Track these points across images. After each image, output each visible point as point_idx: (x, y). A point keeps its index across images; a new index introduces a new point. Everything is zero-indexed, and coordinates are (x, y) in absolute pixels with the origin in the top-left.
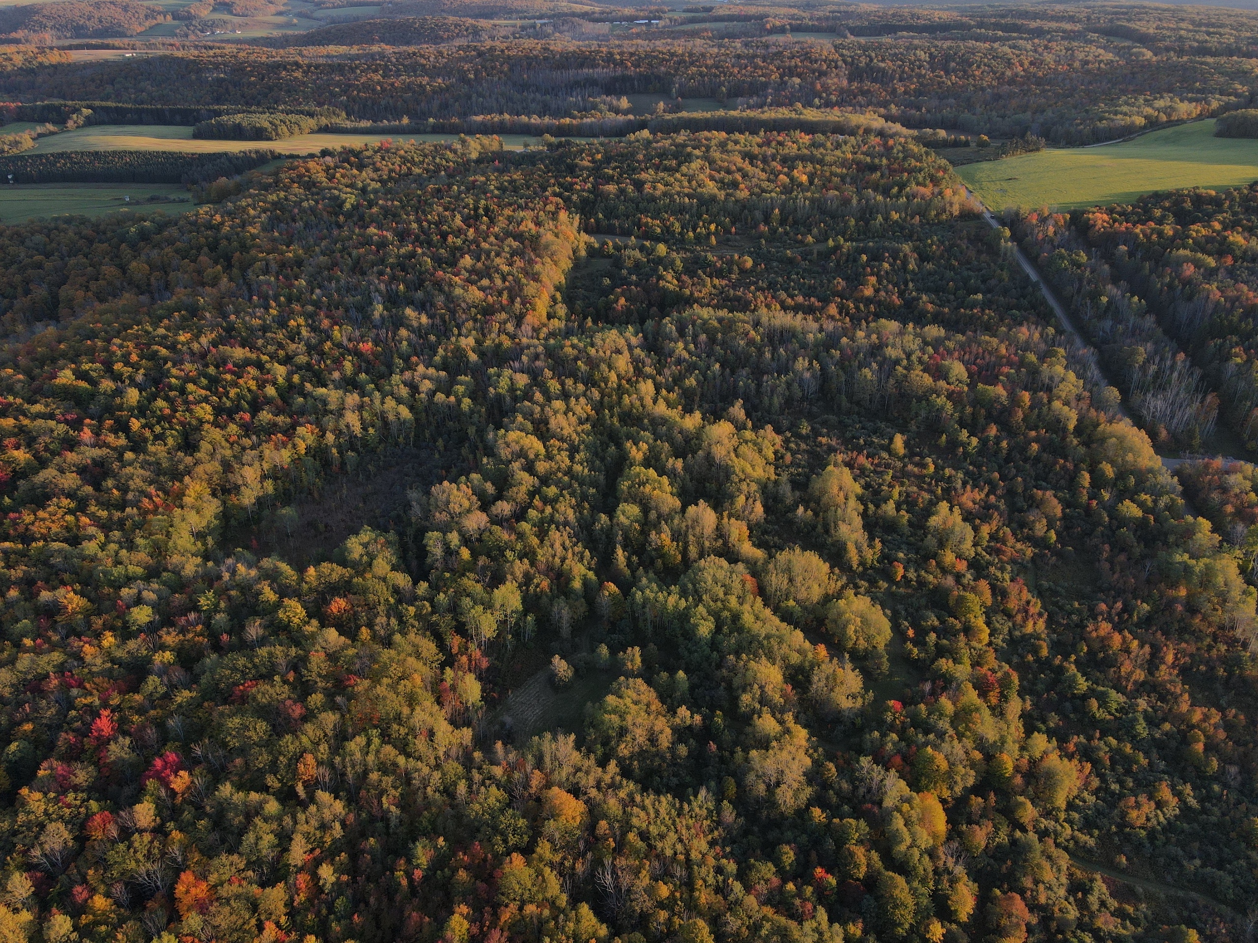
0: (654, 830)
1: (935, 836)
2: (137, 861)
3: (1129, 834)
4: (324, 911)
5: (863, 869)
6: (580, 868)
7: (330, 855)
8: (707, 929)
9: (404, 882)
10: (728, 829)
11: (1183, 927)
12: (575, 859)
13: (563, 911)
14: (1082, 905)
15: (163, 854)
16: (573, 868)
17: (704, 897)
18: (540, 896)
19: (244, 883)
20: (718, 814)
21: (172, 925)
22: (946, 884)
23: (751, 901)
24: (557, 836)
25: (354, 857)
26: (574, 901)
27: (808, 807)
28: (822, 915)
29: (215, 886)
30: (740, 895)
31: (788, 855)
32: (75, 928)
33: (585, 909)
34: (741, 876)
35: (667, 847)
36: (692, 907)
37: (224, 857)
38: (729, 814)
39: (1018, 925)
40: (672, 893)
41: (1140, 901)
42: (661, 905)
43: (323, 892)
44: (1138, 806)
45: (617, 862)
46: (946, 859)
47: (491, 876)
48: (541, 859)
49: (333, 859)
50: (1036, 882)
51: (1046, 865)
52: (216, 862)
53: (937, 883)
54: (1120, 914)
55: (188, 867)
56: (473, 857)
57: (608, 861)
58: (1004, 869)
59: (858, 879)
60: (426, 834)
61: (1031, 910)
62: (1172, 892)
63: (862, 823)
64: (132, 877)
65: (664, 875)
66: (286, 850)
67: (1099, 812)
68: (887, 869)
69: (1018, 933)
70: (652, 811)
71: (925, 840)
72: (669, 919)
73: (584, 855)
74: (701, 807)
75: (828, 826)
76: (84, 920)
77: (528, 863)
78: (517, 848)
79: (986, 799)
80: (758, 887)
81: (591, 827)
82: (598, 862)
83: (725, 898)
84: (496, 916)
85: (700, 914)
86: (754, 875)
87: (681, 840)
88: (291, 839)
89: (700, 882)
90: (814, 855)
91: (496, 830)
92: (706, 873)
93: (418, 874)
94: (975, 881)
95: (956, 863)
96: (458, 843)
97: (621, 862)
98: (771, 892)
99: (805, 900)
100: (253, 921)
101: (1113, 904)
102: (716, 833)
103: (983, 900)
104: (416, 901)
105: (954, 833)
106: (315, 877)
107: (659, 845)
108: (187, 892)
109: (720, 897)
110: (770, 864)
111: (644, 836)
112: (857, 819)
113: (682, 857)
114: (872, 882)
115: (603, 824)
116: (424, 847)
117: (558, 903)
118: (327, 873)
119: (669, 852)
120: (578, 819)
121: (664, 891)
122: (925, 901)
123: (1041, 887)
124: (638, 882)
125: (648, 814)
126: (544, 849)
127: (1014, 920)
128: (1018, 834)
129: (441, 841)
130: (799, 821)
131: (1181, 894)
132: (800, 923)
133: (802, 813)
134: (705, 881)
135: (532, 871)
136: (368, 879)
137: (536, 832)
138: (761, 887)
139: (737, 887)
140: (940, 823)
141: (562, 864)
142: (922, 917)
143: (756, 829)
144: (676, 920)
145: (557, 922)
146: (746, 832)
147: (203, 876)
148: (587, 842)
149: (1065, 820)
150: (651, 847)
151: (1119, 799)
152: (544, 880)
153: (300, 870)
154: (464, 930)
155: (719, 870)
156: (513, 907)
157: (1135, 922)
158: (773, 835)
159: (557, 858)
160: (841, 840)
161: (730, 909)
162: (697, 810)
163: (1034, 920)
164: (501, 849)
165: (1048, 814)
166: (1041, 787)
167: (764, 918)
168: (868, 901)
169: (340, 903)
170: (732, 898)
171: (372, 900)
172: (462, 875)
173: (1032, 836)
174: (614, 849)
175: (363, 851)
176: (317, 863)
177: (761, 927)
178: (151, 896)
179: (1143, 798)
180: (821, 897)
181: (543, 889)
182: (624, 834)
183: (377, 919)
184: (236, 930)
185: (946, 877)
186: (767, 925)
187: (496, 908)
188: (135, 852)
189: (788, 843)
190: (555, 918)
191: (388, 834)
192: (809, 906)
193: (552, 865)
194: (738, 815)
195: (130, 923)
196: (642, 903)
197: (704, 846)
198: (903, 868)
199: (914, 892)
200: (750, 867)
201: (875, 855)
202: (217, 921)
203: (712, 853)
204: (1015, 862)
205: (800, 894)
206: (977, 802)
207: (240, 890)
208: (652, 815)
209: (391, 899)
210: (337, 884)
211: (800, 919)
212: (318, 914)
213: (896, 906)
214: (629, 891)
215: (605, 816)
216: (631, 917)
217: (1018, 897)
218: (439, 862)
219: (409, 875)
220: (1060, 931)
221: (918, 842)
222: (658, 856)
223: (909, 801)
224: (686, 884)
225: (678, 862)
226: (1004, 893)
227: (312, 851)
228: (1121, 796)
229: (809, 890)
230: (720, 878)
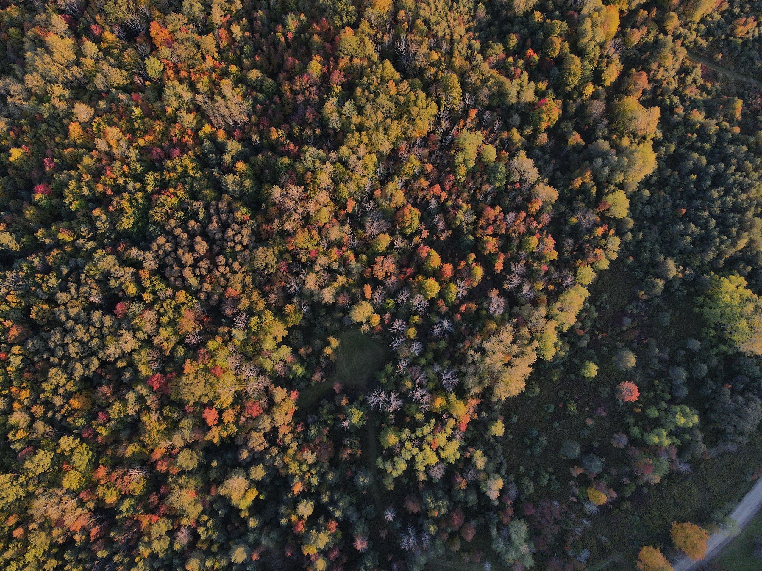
0: (433, 19)
1: (608, 34)
2: (123, 12)
3: (731, 41)
4: (238, 52)
5: (557, 52)
6: (386, 39)
7: (237, 19)
8: (457, 79)
9: (283, 40)
10: (479, 22)
11: (736, 98)
12: (383, 34)
13: (375, 63)
14: (682, 81)
15: (137, 10)
16: (382, 39)
17: (458, 61)
18: (362, 54)
19: (189, 32)
20: (475, 11)
21: (154, 53)
22: (604, 64)
23: (485, 66)
24: (373, 18)
25: (251, 21)
26: (382, 58)
27: (532, 11)
28: (525, 76)
29: (172, 32)
30: (480, 62)
31: (513, 40)
32: (100, 50)
33: (388, 63)
34: (482, 51)
35: (440, 30)
36: (450, 66)
37: (173, 14)
38: (482, 11)
39: (639, 89)
40: (440, 58)
41: (717, 81)
42: (432, 64)
43: (235, 41)
44: (746, 23)
45: (409, 37)
46: (610, 49)
47: (333, 40)
48: (363, 32)
49: (239, 22)
50: (660, 66)
51: (670, 56)
52: (169, 17)
53: (599, 63)
54: (703, 88)
55: (154, 19)
56: (322, 27)
57: (403, 36)
58: (643, 58)
59: (552, 58)
60: (292, 11)
61: (650, 82)
62: (740, 78)
63: (565, 24)
64: (123, 22)
65: (437, 47)
66: (209, 14)
67: (719, 26)
68: (571, 53)
69: (636, 94)
70: (433, 7)
71: (601, 37)
72: (436, 73)
73: (389, 32)
74: (464, 6)
75: (542, 24)
76: (103, 45)
77: (356, 34)
78: (348, 24)
79: (649, 12)
80: (491, 58)
81: (394, 14)
82: (397, 36)
83: (470, 63)
84: (336, 63)
85: (455, 71)
86: (490, 51)
87: (449, 27)
88: (211, 7)
89: (457, 53)
90: (529, 42)
91: (335, 11)
92: (461, 48)
93: (290, 35)
94: (623, 63)
95: (615, 52)
96: (313, 18)
97: (411, 37)
98: (498, 61)
99: (517, 67)
100: (199, 55)
101: (701, 81)
102: (471, 24)
103: (624, 74)
104: (290, 51)
105: (621, 33)
106: (230, 32)
107: (435, 29)
108: (157, 34)
109: (467, 62)
110: (501, 46)
111: (427, 22)
112: (562, 20)
113: (448, 37)
114: (560, 60)
115: (402, 13)
116: (292, 19)
117: (372, 58)
118: (236, 29)
119: (441, 34)
120: (387, 9)
121: (435, 56)
122: (588, 73)
123: (662, 69)
124: (420, 50)
125: (430, 8)
126: (365, 26)
127: (637, 87)
128: (661, 36)
129: (302, 16)
130: (525, 19)
131: (745, 79)
132: (512, 80)
133: (528, 14)
134: (460, 52)
135: (358, 39)
136: (261, 36)
137: (360, 16)
138: (493, 59)
139: (479, 57)
140: (614, 26)
141: (375, 36)
142: (584, 81)
143: (497, 23)
144: (440, 73)
145: (371, 69)
146: (490, 24)
147: (164, 25)
148: (391, 23)
149: (695, 30)
150: (430, 29)
151: (736, 19)
152: (364, 45)
153: (220, 27)
154: (319, 70)
155: (470, 47)
156: (346, 59)
157: (709, 93)
158: (506, 27)
159: (373, 32)
160: (548, 34)
161: (472, 70)
162: (462, 8)
163: (649, 87)
164: (339, 24)
165: (685, 25)
166: (689, 6)
167: (492, 76)
168: (555, 71)
169: (246, 48)
170: (474, 63)
171: (265, 48)
172: (316, 38)
173: (670, 38)
174: (408, 29)
175: (256, 19)
176: (230, 23)
177: (488, 80)
178: (137, 35)
179: (751, 19)
180: (527, 67)
181: (364, 50)
182: (414, 20)
183: (269, 58)
184: (190, 58)
185: (606, 60)
186: (492, 80)
187: (337, 59)
188: (120, 7)
189: (515, 33)
190: (371, 67)
191: (269, 8)
192: (519, 71)
193: (369, 36)
194: (487, 13)
195: (130, 49)
196: (421, 62)
197: (463, 31)
198: (581, 53)
199: (583, 68)
200: (488, 46)
201: (567, 44)
202: (179, 52)
203: (467, 36)
204: (652, 54)
205: (515, 64)
206: (644, 13)
207: (188, 36)
208: (433, 9)
209: (276, 48)
210: (243, 37)
211: (511, 78)
212: (235, 53)
213: (570, 75)
214: (414, 55)
215: (404, 8)
216: (414, 70)
217: (645, 74)
218: (302, 29)
219: (285, 36)
220: (662, 94)
221: (596, 38)
222: (434, 36)
223: (598, 10)
224: (449, 53)
225: (446, 40)
226: (638, 71)
227: (225, 15)
228: (739, 16)
229: (521, 62)
230: (470, 51)
